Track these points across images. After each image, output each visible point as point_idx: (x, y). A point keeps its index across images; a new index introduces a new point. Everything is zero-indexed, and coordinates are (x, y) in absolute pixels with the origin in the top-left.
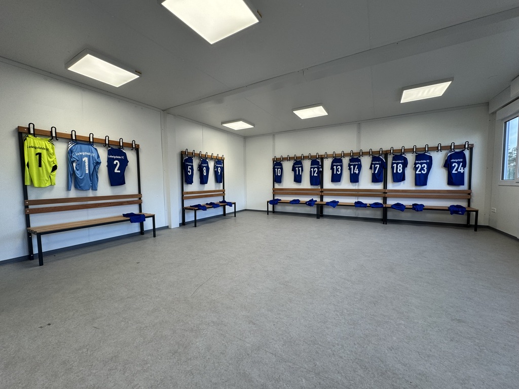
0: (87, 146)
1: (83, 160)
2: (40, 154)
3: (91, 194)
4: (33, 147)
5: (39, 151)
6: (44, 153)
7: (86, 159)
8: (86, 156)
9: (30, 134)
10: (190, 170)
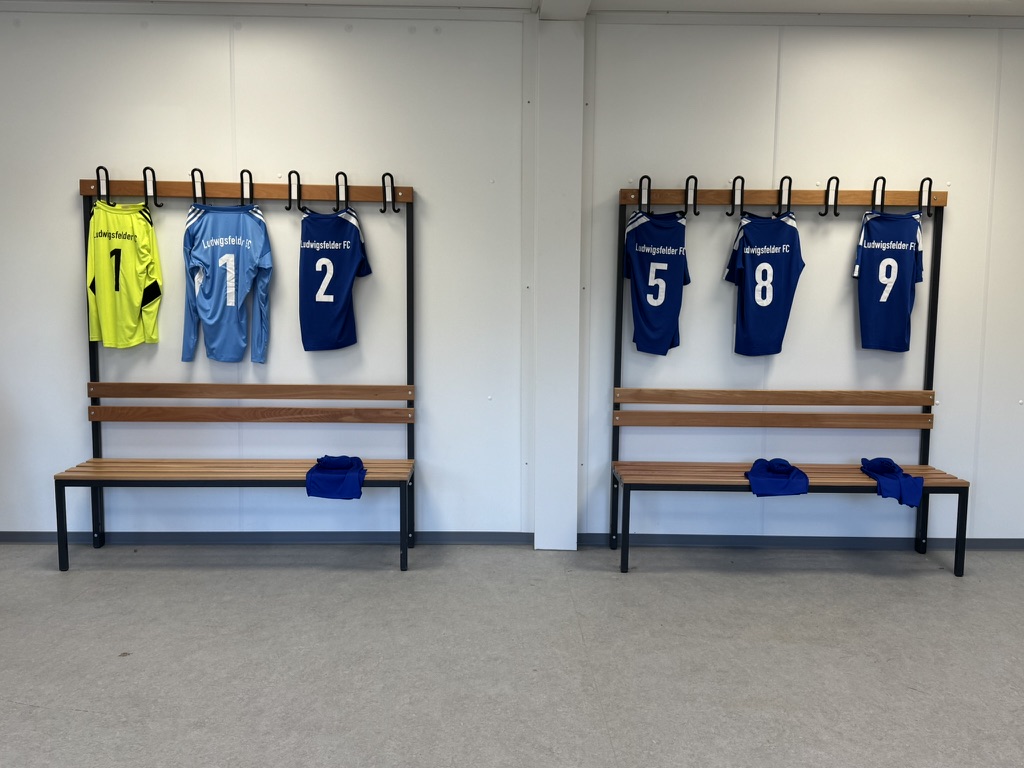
0: (233, 216)
1: (221, 263)
2: (116, 253)
3: (249, 374)
4: (105, 235)
5: (117, 243)
6: (126, 247)
7: (228, 260)
8: (228, 249)
9: (100, 197)
10: (662, 284)
